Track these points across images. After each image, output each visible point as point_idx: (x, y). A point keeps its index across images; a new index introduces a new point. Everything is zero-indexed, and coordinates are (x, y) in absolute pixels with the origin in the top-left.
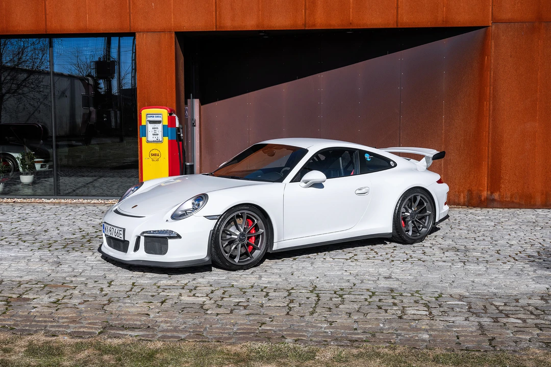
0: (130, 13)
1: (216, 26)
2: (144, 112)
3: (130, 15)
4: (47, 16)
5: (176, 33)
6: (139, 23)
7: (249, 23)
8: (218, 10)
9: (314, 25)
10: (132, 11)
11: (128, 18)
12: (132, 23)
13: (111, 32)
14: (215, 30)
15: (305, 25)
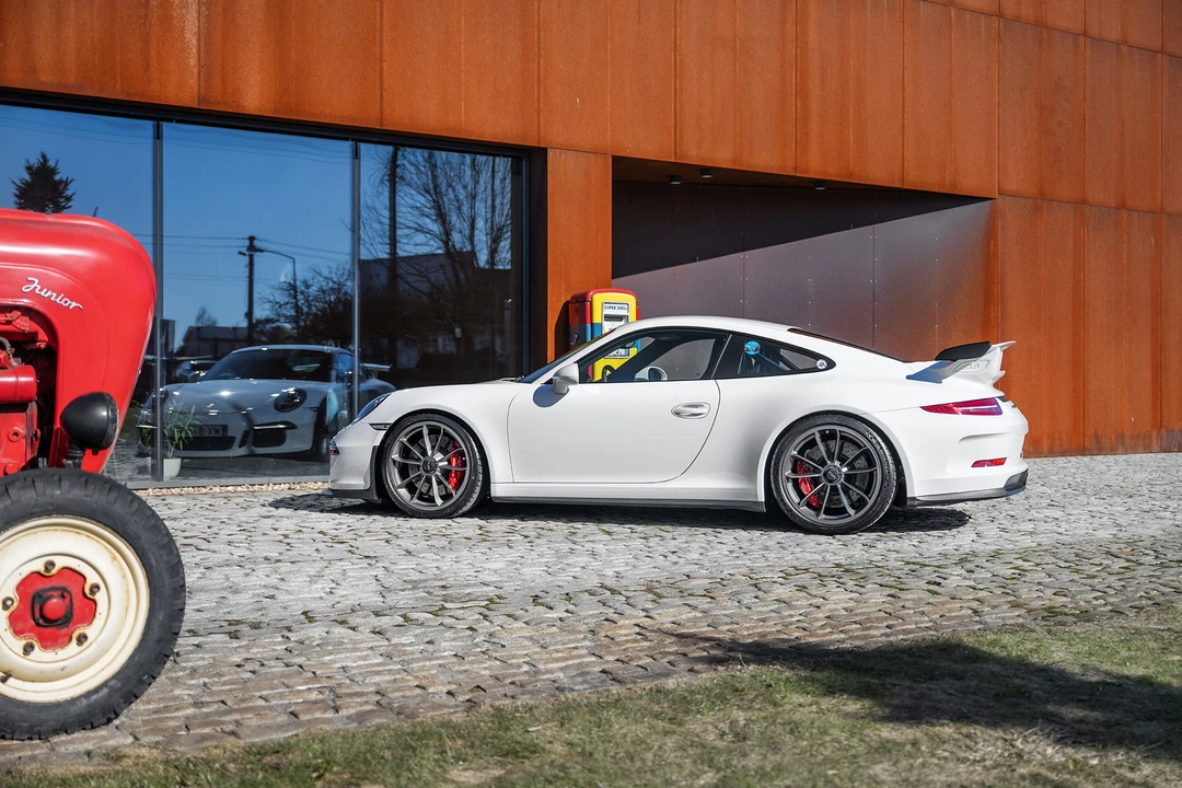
0: (538, 110)
1: (675, 154)
2: (599, 299)
3: (539, 115)
4: (385, 94)
5: (615, 159)
6: (552, 131)
7: (723, 157)
8: (678, 125)
9: (807, 171)
10: (542, 107)
11: (536, 120)
12: (542, 129)
13: (506, 141)
14: (673, 160)
15: (795, 169)
